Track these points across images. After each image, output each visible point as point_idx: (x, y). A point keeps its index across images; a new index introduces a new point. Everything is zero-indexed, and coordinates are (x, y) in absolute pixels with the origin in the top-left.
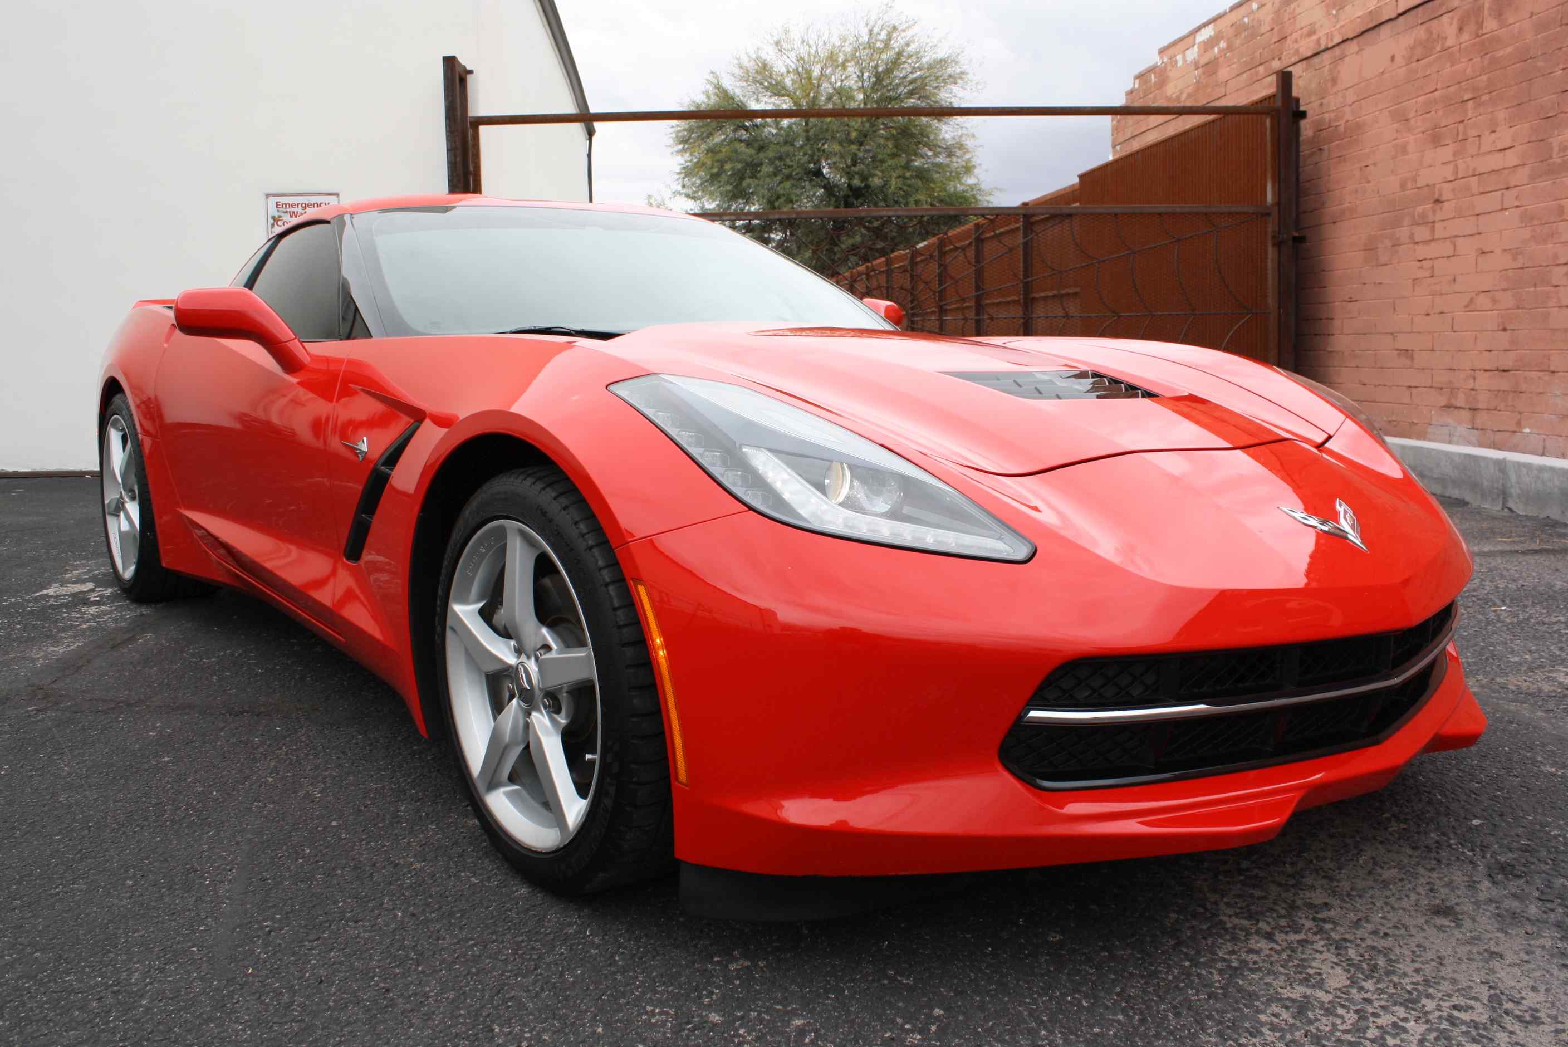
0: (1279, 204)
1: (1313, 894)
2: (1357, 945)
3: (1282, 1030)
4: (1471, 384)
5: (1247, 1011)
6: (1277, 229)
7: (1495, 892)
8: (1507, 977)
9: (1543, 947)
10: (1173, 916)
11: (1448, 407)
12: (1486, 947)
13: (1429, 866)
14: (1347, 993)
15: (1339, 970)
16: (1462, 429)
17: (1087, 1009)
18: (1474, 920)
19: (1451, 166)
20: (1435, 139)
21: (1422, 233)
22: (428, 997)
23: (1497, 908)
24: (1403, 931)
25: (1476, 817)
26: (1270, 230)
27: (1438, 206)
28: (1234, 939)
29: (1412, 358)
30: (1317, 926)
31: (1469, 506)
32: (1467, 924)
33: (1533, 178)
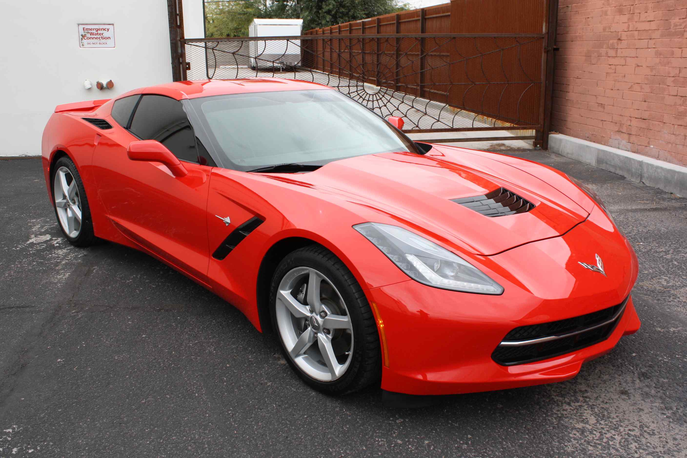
0: (548, 33)
1: (581, 386)
2: (598, 407)
3: (577, 440)
4: (629, 123)
5: (566, 433)
6: (547, 45)
7: (641, 385)
8: (645, 418)
9: (656, 406)
10: (536, 396)
11: (619, 131)
12: (638, 407)
13: (619, 374)
14: (596, 426)
15: (593, 417)
16: (624, 142)
17: (516, 434)
18: (634, 396)
19: (627, 25)
20: (620, 12)
21: (612, 53)
22: (302, 439)
23: (642, 391)
24: (612, 401)
25: (634, 352)
26: (544, 45)
27: (620, 42)
28: (558, 405)
29: (604, 108)
30: (584, 399)
31: (626, 179)
32: (632, 398)
33: (662, 36)
